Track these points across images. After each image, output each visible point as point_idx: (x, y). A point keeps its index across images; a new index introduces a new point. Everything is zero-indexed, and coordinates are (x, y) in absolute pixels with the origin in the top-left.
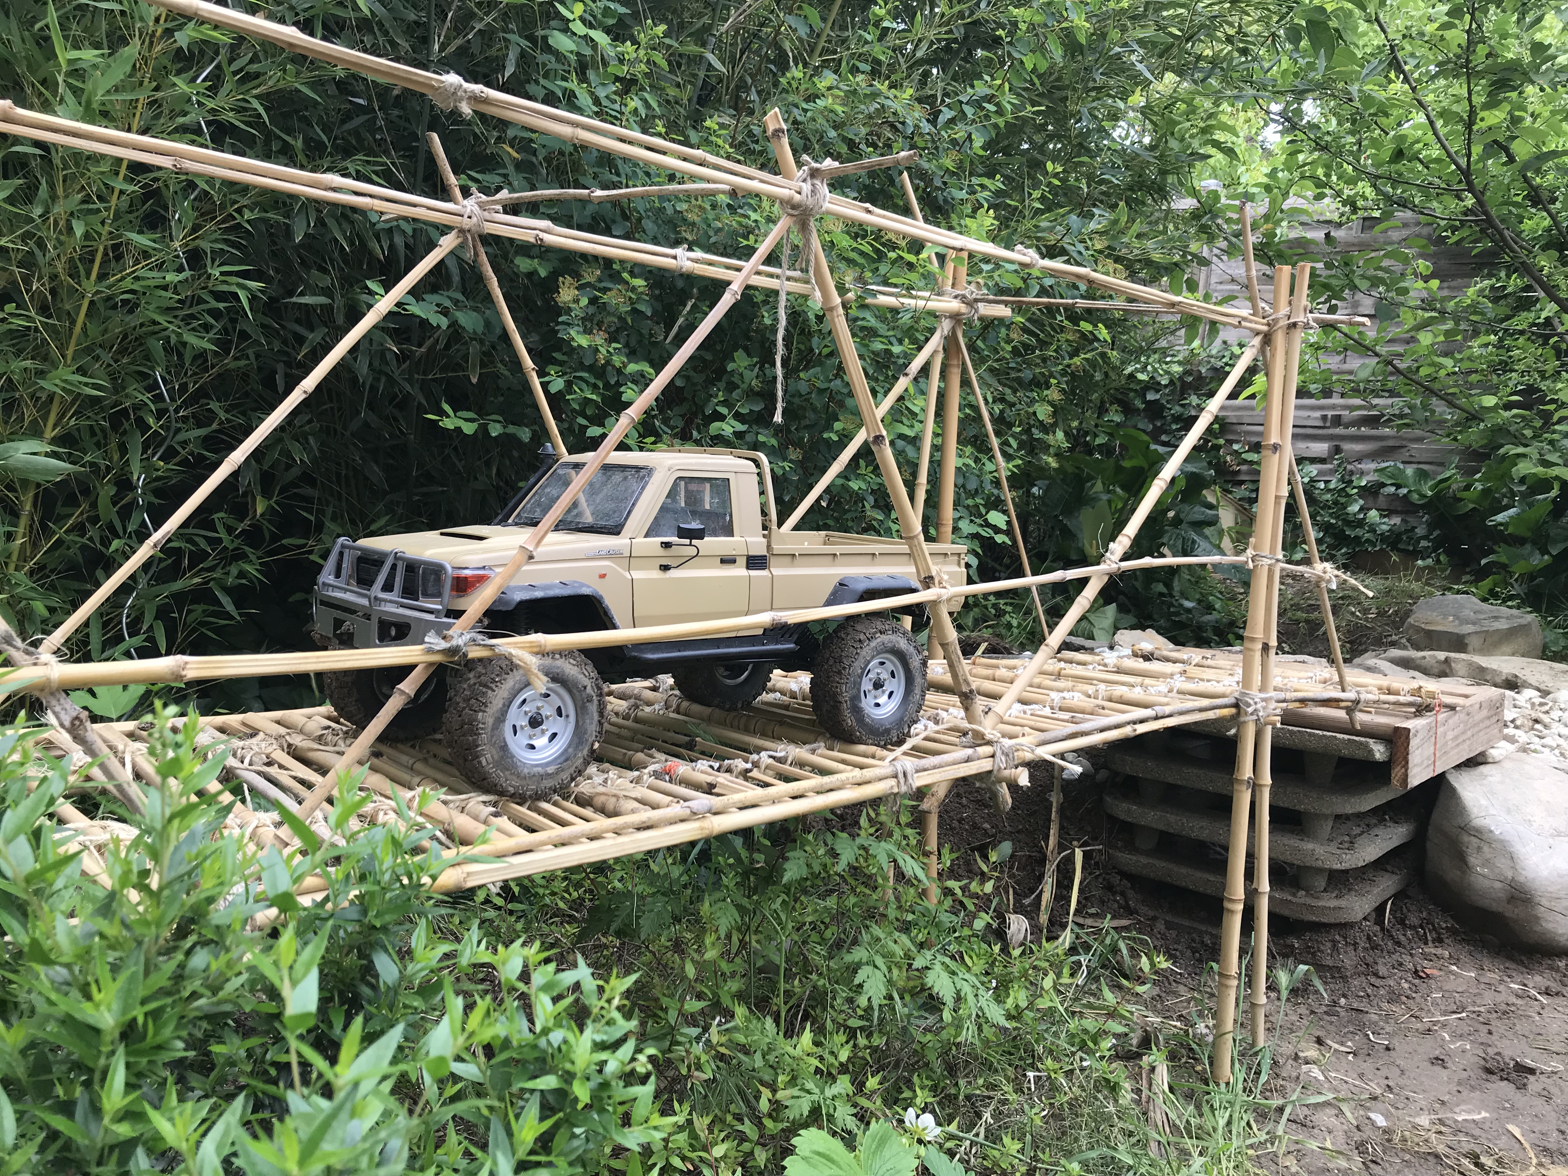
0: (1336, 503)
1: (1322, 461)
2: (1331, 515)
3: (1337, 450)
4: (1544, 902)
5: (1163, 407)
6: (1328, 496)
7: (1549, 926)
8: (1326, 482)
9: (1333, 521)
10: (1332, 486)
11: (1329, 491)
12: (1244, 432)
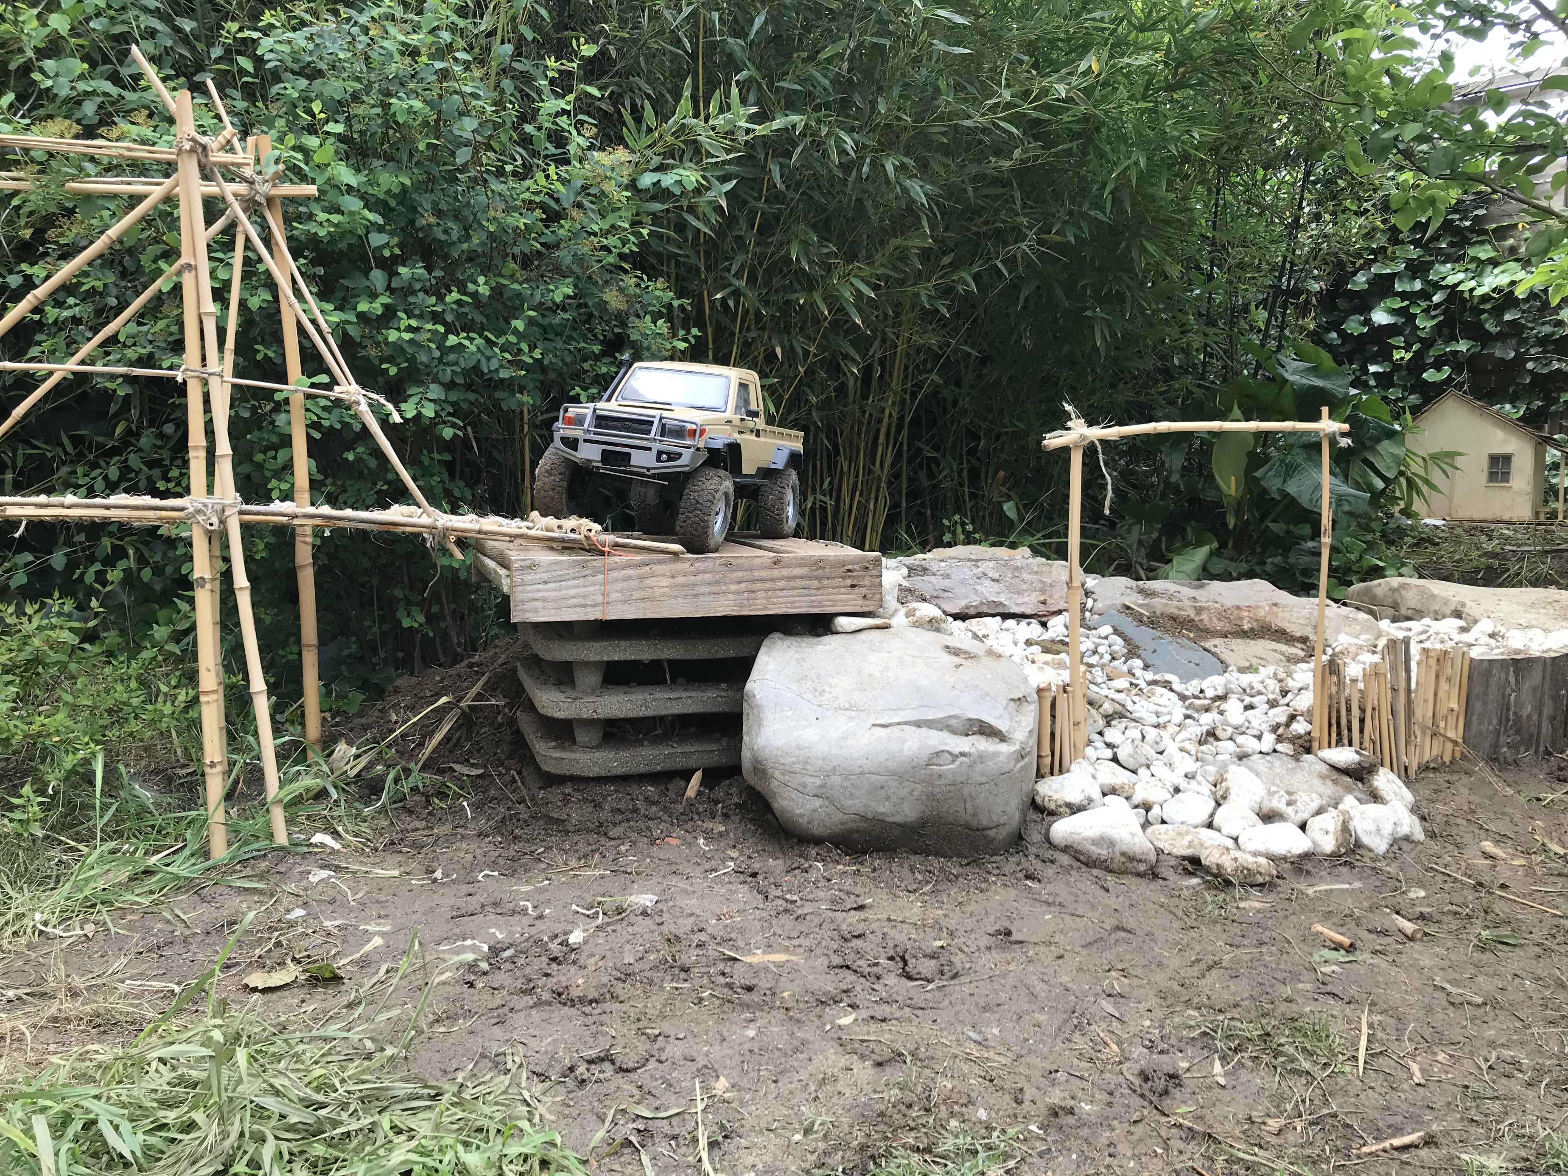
4: (777, 774)
5: (1524, 327)
7: (785, 803)
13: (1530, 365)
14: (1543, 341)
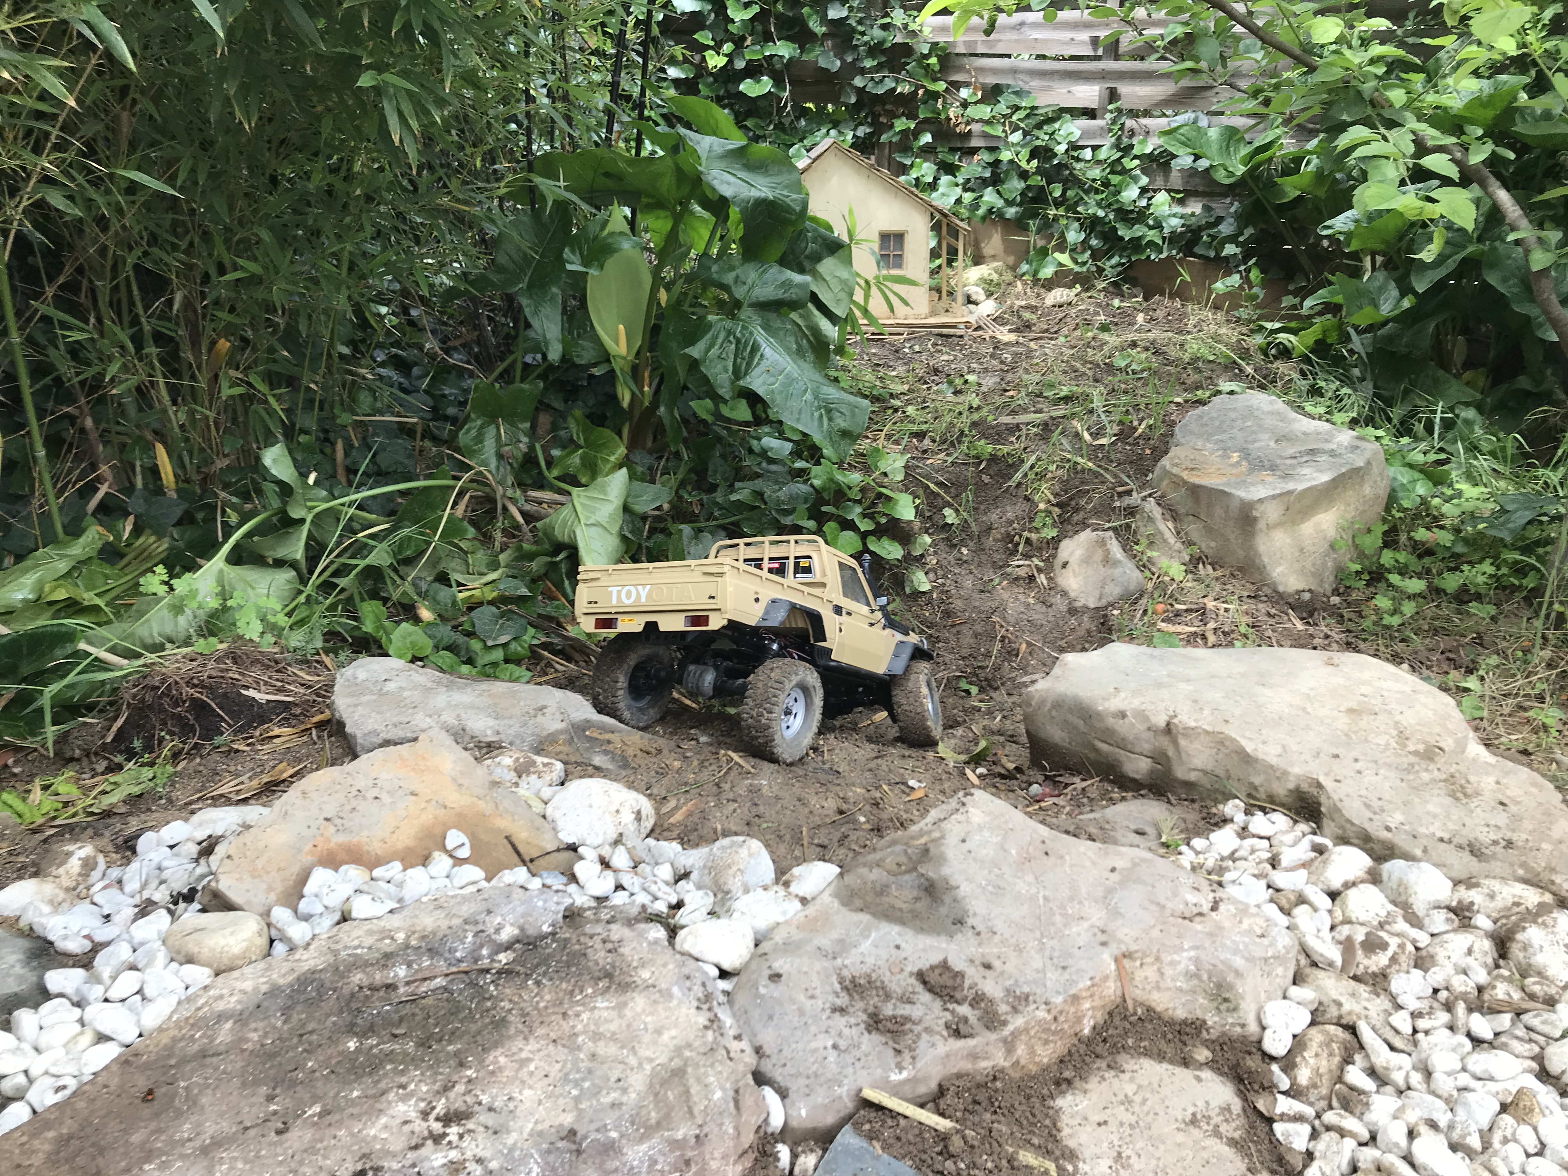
3: (1113, 95)
5: (854, 30)
6: (1097, 173)
8: (1095, 149)
9: (1101, 213)
10: (1102, 154)
11: (1099, 162)
12: (976, 69)
13: (858, 82)
14: (875, 50)
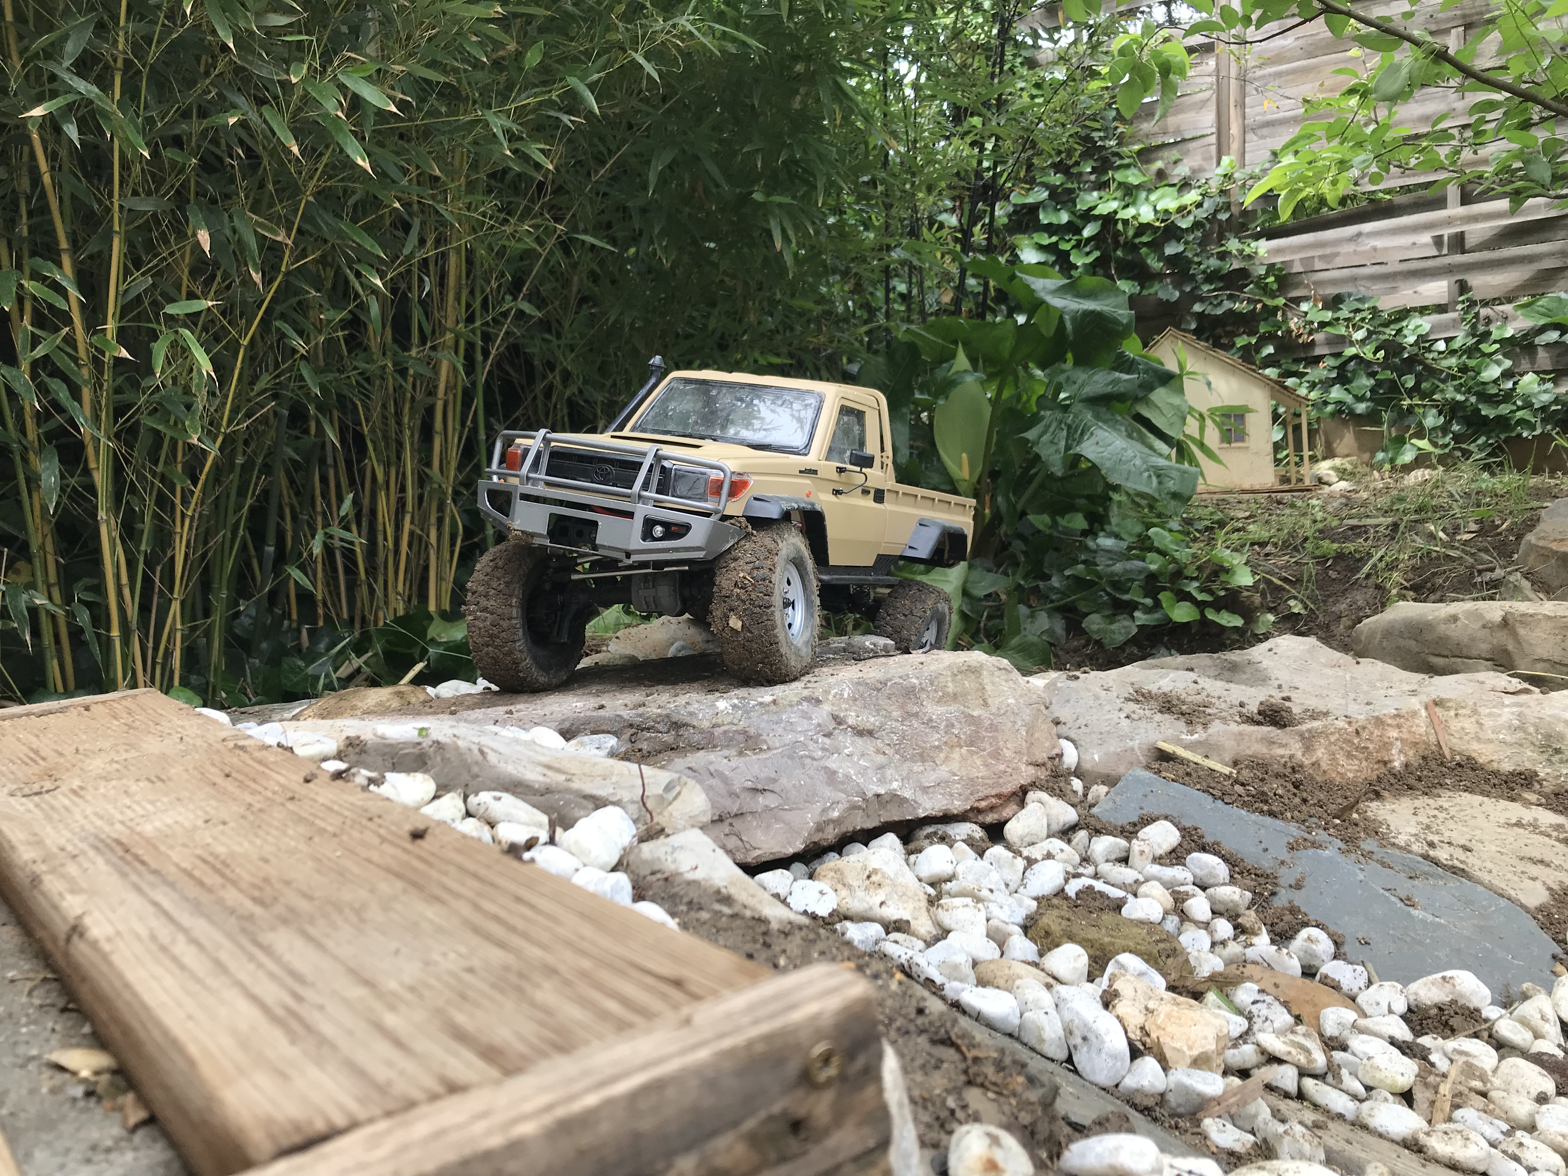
0: (1464, 369)
1: (1441, 309)
2: (1457, 389)
3: (1463, 287)
6: (1453, 361)
8: (1448, 340)
9: (1460, 397)
10: (1456, 345)
11: (1453, 352)
12: (1314, 283)
